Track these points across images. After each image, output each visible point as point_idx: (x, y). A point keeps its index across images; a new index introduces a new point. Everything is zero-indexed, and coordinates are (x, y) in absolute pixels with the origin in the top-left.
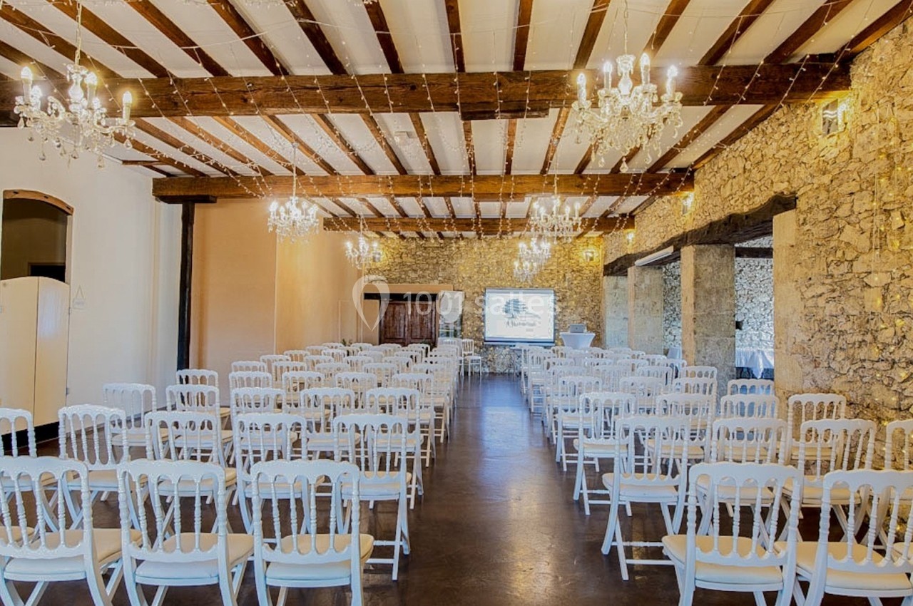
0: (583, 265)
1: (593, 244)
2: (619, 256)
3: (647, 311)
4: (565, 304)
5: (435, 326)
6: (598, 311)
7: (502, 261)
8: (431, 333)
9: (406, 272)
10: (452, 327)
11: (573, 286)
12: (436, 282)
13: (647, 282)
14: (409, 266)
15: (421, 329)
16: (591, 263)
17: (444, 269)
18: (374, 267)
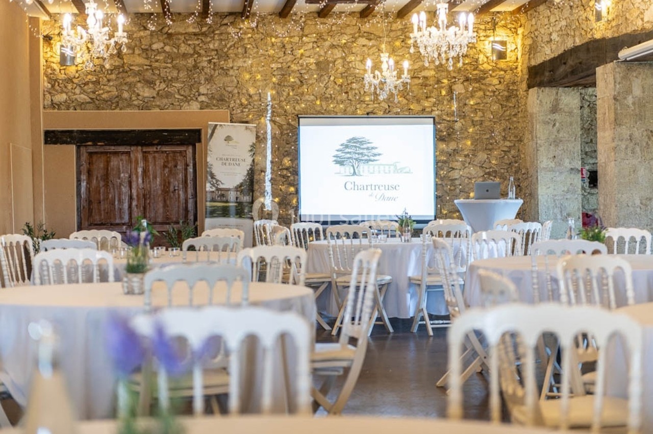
0: (486, 67)
1: (505, 26)
2: (570, 44)
3: (638, 149)
4: (453, 146)
5: (195, 196)
6: (516, 159)
7: (328, 62)
8: (186, 209)
9: (131, 86)
10: (232, 196)
11: (466, 109)
12: (195, 106)
13: (637, 91)
14: (138, 73)
15: (165, 205)
16: (502, 64)
17: (209, 80)
18: (63, 76)
